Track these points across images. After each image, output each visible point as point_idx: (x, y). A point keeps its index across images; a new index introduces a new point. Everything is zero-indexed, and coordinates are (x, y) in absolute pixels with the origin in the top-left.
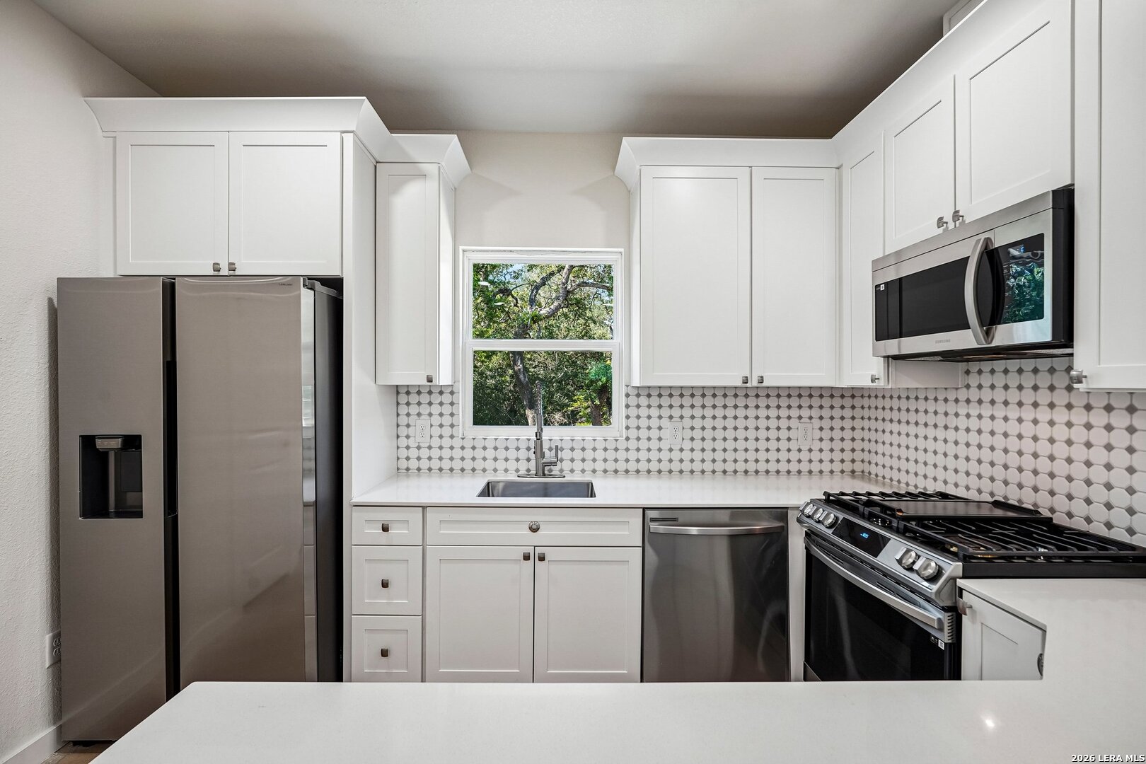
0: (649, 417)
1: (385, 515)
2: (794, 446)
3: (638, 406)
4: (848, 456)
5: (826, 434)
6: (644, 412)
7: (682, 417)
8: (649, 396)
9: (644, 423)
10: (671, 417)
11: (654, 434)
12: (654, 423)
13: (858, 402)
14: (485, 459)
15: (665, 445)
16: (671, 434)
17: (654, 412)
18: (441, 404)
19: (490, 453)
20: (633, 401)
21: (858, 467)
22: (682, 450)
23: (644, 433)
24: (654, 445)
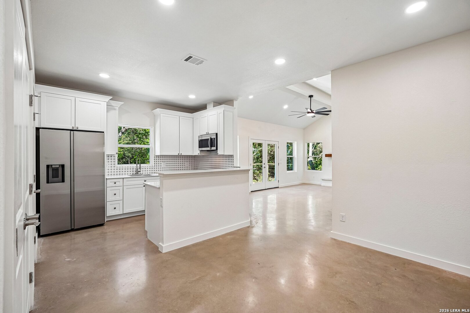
0: (159, 162)
1: (115, 180)
2: (185, 166)
3: (157, 159)
4: (194, 166)
5: (190, 164)
6: (158, 160)
7: (165, 161)
8: (159, 157)
9: (158, 163)
10: (163, 161)
11: (160, 165)
12: (160, 163)
13: (195, 158)
14: (122, 172)
15: (162, 167)
16: (163, 165)
17: (160, 160)
18: (111, 159)
19: (124, 170)
20: (155, 158)
21: (195, 168)
22: (165, 168)
23: (158, 165)
24: (160, 167)
